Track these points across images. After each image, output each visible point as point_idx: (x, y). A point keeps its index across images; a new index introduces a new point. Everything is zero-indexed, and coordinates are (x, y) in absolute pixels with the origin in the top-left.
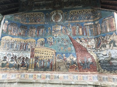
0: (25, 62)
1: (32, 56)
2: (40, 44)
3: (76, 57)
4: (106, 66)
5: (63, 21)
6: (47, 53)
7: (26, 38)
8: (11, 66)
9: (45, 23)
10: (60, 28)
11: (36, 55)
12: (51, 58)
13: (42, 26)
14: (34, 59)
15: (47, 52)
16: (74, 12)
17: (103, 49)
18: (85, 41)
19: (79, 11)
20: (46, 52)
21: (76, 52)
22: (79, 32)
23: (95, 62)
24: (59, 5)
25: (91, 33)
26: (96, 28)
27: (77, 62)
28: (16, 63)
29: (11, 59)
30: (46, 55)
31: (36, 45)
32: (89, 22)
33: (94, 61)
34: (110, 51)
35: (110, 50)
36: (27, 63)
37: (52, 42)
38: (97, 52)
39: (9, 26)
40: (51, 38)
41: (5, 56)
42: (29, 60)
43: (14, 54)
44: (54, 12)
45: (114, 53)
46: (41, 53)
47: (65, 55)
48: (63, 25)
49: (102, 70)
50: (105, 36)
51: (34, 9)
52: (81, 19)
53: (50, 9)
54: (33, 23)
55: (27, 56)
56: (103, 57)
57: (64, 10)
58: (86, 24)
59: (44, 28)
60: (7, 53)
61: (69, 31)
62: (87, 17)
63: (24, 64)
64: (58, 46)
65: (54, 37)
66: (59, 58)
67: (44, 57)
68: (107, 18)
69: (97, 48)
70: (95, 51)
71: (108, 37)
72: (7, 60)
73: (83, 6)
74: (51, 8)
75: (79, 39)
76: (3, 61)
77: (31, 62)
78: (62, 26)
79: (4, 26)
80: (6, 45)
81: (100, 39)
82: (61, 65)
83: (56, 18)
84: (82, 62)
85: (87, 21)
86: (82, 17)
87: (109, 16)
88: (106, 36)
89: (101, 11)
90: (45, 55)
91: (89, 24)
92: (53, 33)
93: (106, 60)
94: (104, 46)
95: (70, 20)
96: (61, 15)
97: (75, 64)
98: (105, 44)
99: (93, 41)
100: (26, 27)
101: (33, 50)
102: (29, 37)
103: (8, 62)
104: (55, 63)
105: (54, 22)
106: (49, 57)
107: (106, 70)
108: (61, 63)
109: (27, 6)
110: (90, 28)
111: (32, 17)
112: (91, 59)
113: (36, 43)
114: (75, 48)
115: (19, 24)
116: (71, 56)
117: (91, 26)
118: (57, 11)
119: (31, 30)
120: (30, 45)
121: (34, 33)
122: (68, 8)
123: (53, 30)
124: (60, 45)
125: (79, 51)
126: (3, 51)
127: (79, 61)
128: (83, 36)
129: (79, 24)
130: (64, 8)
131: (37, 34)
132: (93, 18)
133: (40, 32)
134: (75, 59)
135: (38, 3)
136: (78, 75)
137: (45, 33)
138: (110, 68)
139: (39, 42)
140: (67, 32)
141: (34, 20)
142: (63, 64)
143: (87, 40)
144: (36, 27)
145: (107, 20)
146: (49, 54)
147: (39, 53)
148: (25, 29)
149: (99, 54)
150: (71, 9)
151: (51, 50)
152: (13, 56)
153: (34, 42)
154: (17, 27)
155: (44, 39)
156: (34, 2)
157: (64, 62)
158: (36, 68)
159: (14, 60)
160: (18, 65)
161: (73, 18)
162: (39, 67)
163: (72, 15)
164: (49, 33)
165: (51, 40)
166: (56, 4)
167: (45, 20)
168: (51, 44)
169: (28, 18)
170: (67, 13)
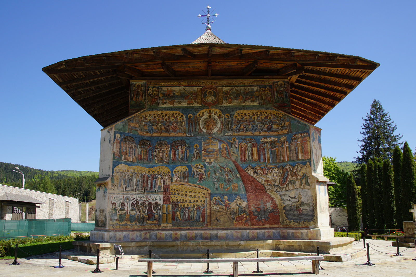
0: (153, 211)
1: (166, 200)
2: (181, 178)
3: (246, 200)
4: (294, 215)
5: (222, 131)
6: (194, 194)
7: (150, 165)
8: (132, 219)
9: (188, 135)
10: (217, 146)
11: (174, 198)
12: (203, 203)
13: (182, 140)
14: (171, 206)
15: (195, 192)
16: (243, 115)
17: (291, 187)
18: (262, 173)
19: (253, 113)
20: (193, 192)
21: (247, 192)
22: (252, 155)
23: (276, 209)
24: (213, 98)
25: (273, 158)
26: (281, 149)
27: (247, 210)
28: (138, 213)
29: (131, 207)
30: (192, 199)
31: (172, 179)
32: (270, 137)
33: (276, 207)
34: (301, 192)
35: (300, 190)
36: (157, 212)
37: (202, 174)
38: (281, 191)
39: (122, 143)
40: (199, 165)
41: (122, 201)
42: (162, 207)
43: (134, 197)
44: (203, 112)
45: (305, 194)
46: (182, 195)
47: (227, 197)
48: (223, 139)
49: (287, 221)
50: (294, 165)
51: (164, 103)
52: (255, 130)
53: (196, 105)
54: (162, 134)
55: (157, 201)
56: (290, 200)
57: (223, 109)
58: (265, 140)
59: (185, 145)
60: (125, 196)
61: (233, 152)
62: (266, 126)
63: (153, 215)
64: (214, 181)
65: (206, 164)
66: (216, 203)
67: (188, 201)
68: (299, 135)
69: (282, 185)
70: (278, 190)
71: (299, 168)
73: (259, 103)
74: (198, 103)
75: (252, 168)
76: (121, 210)
77: (166, 211)
78: (221, 141)
79: (115, 144)
80: (121, 181)
81: (287, 169)
82: (220, 216)
83: (208, 126)
84: (257, 209)
85: (266, 133)
86: (257, 126)
87: (302, 132)
88: (296, 166)
89: (291, 120)
90: (190, 199)
91: (269, 139)
92: (204, 155)
93: (294, 206)
94: (293, 183)
95: (236, 130)
96: (219, 120)
97: (244, 214)
98: (294, 179)
99: (276, 173)
100: (149, 142)
101: (168, 189)
102: (157, 162)
103: (128, 212)
104: (209, 212)
105: (204, 133)
106: (197, 201)
107: (293, 221)
108: (221, 211)
109: (148, 96)
110: (271, 147)
111: (159, 120)
112: (271, 204)
113: (172, 176)
114: (245, 184)
115: (136, 137)
116: (238, 199)
117: (273, 144)
118: (210, 111)
119: (159, 149)
120: (161, 179)
121: (167, 155)
122: (231, 105)
123: (202, 150)
124: (218, 179)
125: (252, 191)
126: (119, 194)
127: (252, 207)
128: (259, 164)
129: (253, 139)
130: (223, 105)
131: (172, 158)
132: (278, 129)
133: (179, 153)
134: (244, 204)
135: (171, 89)
136: (250, 231)
137: (188, 156)
138: (299, 218)
139: (177, 174)
140: (230, 154)
141: (163, 128)
142: (223, 214)
143: (266, 170)
144: (169, 142)
145: (298, 138)
146: (198, 196)
147: (178, 194)
148: (146, 145)
149: (284, 196)
150: (237, 108)
151: (201, 189)
152: (133, 201)
153: (167, 173)
154: (134, 144)
155: (186, 167)
156: (160, 87)
157: (225, 211)
158: (176, 221)
159: (135, 207)
160: (142, 216)
161: (240, 126)
162: (181, 220)
163: (240, 119)
164: (195, 155)
165: (200, 170)
166: (208, 95)
167: (187, 129)
168: (201, 178)
169: (151, 123)
170: (229, 115)
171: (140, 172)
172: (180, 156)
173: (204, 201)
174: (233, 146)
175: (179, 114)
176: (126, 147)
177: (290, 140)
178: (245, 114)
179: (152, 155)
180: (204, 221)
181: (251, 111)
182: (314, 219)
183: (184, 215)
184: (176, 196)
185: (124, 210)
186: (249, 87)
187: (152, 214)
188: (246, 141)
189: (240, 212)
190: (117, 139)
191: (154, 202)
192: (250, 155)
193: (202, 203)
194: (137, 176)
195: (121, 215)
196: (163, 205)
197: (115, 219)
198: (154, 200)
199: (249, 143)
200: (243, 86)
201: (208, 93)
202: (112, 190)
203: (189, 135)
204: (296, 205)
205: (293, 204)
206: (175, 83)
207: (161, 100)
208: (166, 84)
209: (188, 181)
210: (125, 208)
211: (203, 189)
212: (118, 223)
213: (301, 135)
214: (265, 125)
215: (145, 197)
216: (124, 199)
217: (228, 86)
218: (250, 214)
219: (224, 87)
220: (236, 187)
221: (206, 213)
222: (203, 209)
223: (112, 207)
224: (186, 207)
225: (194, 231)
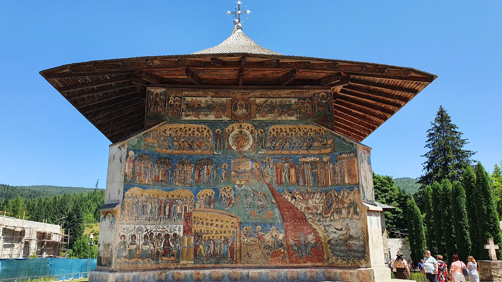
0: (171, 244)
1: (187, 231)
2: (205, 203)
3: (283, 231)
4: (341, 251)
5: (254, 148)
6: (221, 223)
7: (169, 188)
8: (144, 255)
9: (215, 153)
10: (249, 165)
11: (196, 228)
13: (208, 159)
14: (193, 238)
15: (222, 221)
16: (279, 131)
17: (336, 216)
18: (302, 198)
19: (290, 129)
20: (219, 221)
21: (284, 221)
22: (289, 177)
23: (320, 242)
24: (244, 111)
25: (314, 180)
26: (323, 171)
27: (285, 244)
28: (152, 247)
29: (143, 240)
30: (219, 229)
31: (194, 205)
32: (311, 157)
33: (320, 240)
34: (349, 223)
35: (347, 221)
37: (230, 199)
38: (325, 221)
40: (228, 188)
41: (132, 233)
42: (182, 240)
43: (148, 227)
44: (233, 127)
45: (354, 226)
46: (207, 224)
47: (260, 227)
48: (256, 158)
49: (333, 258)
50: (340, 190)
51: (187, 116)
53: (225, 118)
54: (184, 151)
55: (175, 232)
56: (335, 232)
57: (256, 124)
58: (304, 160)
59: (212, 164)
60: (137, 226)
61: (267, 174)
62: (305, 144)
63: (170, 250)
64: (244, 208)
65: (236, 186)
66: (248, 235)
67: (214, 232)
68: (344, 155)
69: (325, 214)
70: (321, 219)
71: (346, 194)
72: (137, 242)
73: (297, 118)
74: (227, 116)
75: (290, 193)
76: (131, 244)
77: (186, 245)
78: (253, 160)
80: (133, 208)
81: (331, 195)
82: (252, 251)
84: (296, 242)
85: (306, 152)
86: (295, 143)
87: (348, 151)
88: (342, 192)
89: (334, 138)
90: (216, 228)
91: (309, 159)
92: (234, 176)
93: (340, 240)
94: (339, 211)
95: (270, 148)
96: (251, 136)
97: (281, 248)
98: (341, 206)
99: (319, 199)
100: (168, 160)
101: (189, 217)
102: (177, 185)
103: (139, 247)
104: (239, 245)
105: (234, 150)
106: (225, 232)
107: (341, 259)
108: (253, 245)
109: (168, 107)
110: (312, 168)
111: (181, 134)
112: (313, 236)
113: (196, 201)
114: (281, 211)
115: (154, 155)
116: (274, 229)
117: (314, 164)
118: (241, 126)
119: (180, 169)
120: (182, 205)
121: (189, 176)
122: (265, 119)
123: (232, 170)
124: (249, 205)
125: (290, 220)
126: (130, 224)
127: (291, 240)
128: (298, 187)
129: (290, 159)
130: (256, 119)
131: (196, 179)
132: (319, 148)
133: (204, 173)
134: (281, 236)
135: (195, 99)
136: (289, 270)
137: (215, 177)
138: (347, 255)
139: (202, 198)
140: (264, 176)
141: (186, 144)
142: (256, 248)
143: (306, 195)
144: (193, 160)
145: (344, 158)
146: (226, 225)
147: (202, 223)
148: (165, 165)
149: (328, 227)
150: (272, 123)
151: (230, 217)
152: (147, 232)
153: (189, 197)
154: (151, 163)
155: (212, 190)
156: (183, 96)
157: (258, 244)
158: (198, 257)
159: (148, 241)
160: (157, 251)
161: (276, 143)
162: (204, 255)
163: (275, 136)
164: (223, 176)
165: (229, 194)
166: (239, 107)
167: (215, 146)
168: (230, 203)
169: (172, 138)
170: (263, 131)
171: (156, 197)
172: (206, 177)
173: (233, 232)
174: (268, 166)
175: (205, 129)
176: (140, 166)
177: (334, 161)
178: (281, 129)
179: (171, 176)
180: (232, 257)
181: (288, 127)
182: (366, 257)
183: (208, 250)
184: (200, 225)
185: (134, 244)
186: (286, 99)
187: (169, 248)
188: (282, 161)
189: (276, 246)
190: (130, 158)
191: (172, 233)
192: (287, 177)
193: (231, 234)
194: (153, 202)
195: (132, 250)
196: (183, 237)
197: (123, 256)
198: (173, 230)
199: (286, 163)
200: (278, 98)
201: (239, 105)
202: (122, 219)
203: (217, 153)
204: (343, 239)
205: (340, 237)
206: (200, 93)
207: (184, 111)
208: (190, 94)
209: (214, 208)
210: (136, 241)
211: (232, 217)
212: (127, 260)
213: (347, 156)
214: (304, 142)
215: (162, 227)
216: (136, 230)
217: (262, 98)
218: (288, 249)
219: (258, 99)
220: (271, 215)
221: (235, 246)
222: (231, 242)
223: (121, 240)
224: (211, 240)
225: (221, 270)
